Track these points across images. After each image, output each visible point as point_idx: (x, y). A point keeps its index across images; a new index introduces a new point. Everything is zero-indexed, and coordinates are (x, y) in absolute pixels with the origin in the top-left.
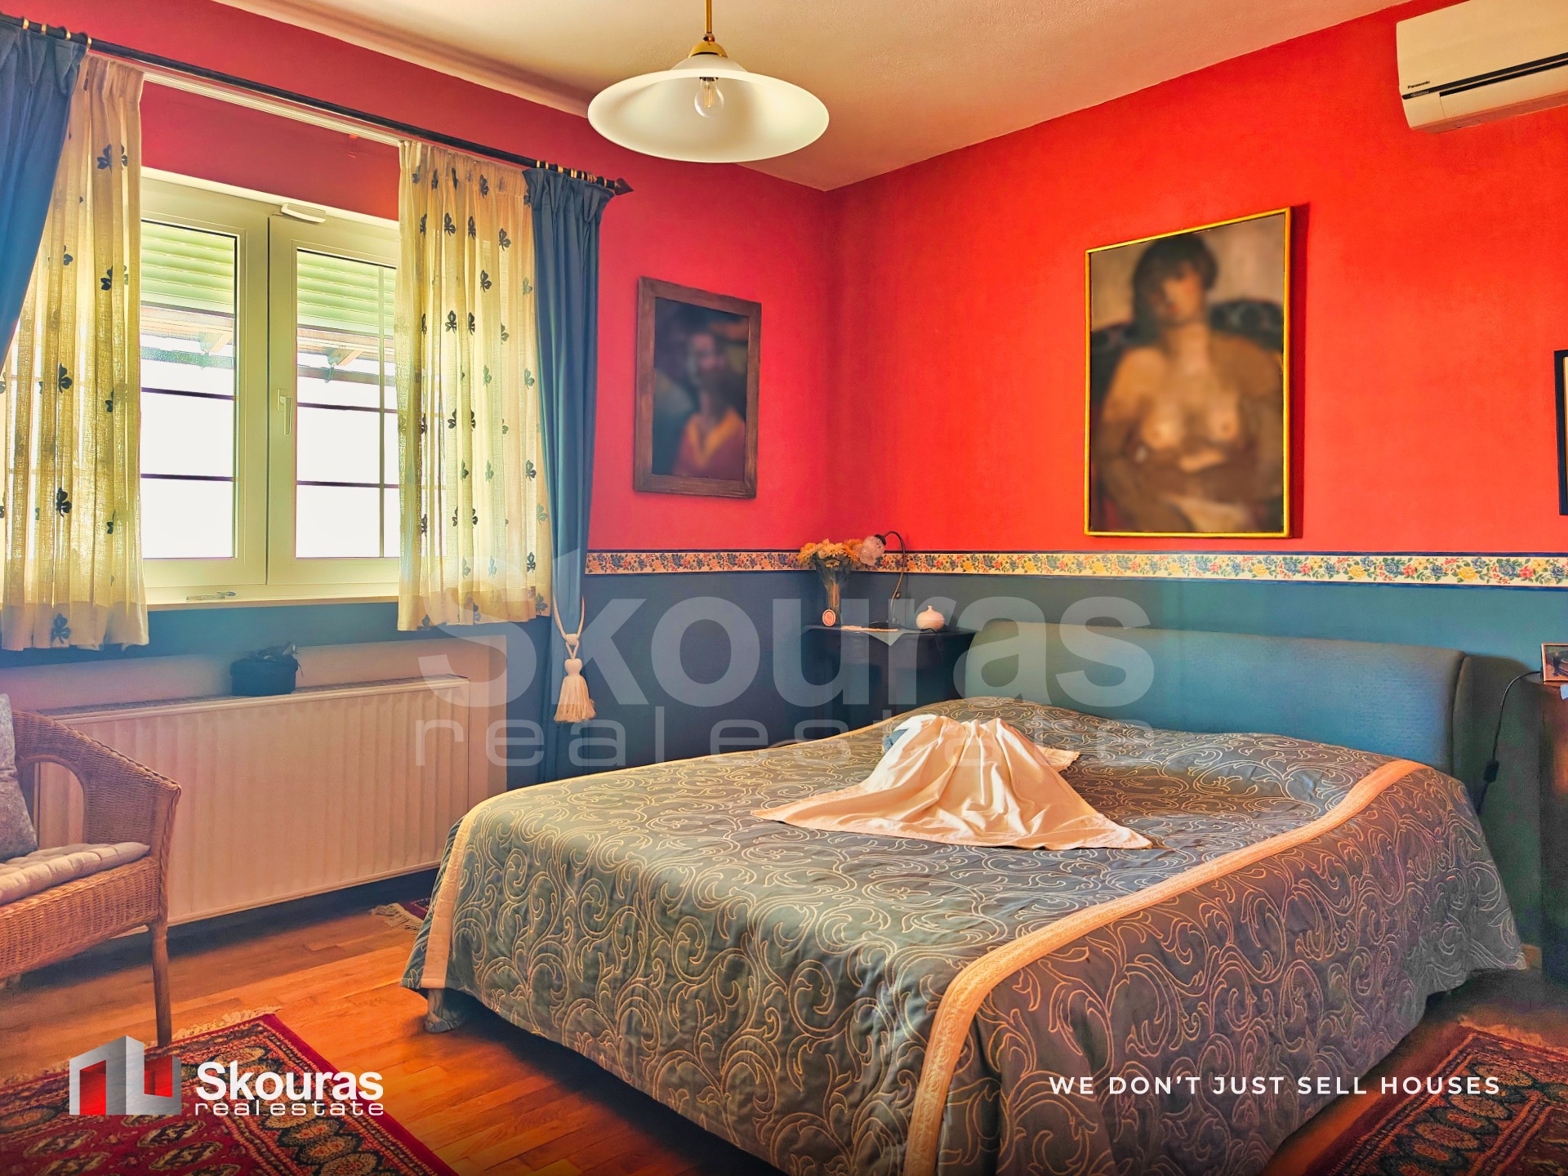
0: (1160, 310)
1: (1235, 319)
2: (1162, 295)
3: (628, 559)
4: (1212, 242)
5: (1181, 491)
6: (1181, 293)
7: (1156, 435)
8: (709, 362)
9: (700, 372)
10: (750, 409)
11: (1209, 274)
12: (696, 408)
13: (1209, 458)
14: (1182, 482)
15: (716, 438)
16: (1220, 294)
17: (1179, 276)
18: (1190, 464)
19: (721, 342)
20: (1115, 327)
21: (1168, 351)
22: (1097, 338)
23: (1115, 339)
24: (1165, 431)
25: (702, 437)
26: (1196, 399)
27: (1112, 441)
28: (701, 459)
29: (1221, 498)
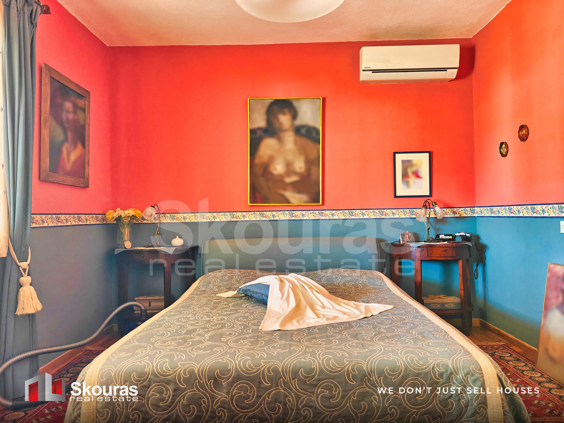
0: (277, 125)
1: (303, 131)
2: (278, 119)
3: (37, 218)
4: (296, 104)
5: (285, 189)
6: (285, 120)
7: (275, 169)
8: (71, 116)
9: (68, 120)
10: (86, 143)
11: (295, 115)
12: (66, 140)
13: (294, 178)
14: (285, 186)
15: (73, 156)
16: (298, 122)
17: (284, 114)
18: (288, 180)
19: (76, 107)
20: (260, 129)
21: (280, 140)
22: (253, 132)
23: (259, 133)
24: (278, 168)
25: (69, 155)
26: (290, 157)
27: (259, 171)
28: (68, 166)
29: (299, 192)
